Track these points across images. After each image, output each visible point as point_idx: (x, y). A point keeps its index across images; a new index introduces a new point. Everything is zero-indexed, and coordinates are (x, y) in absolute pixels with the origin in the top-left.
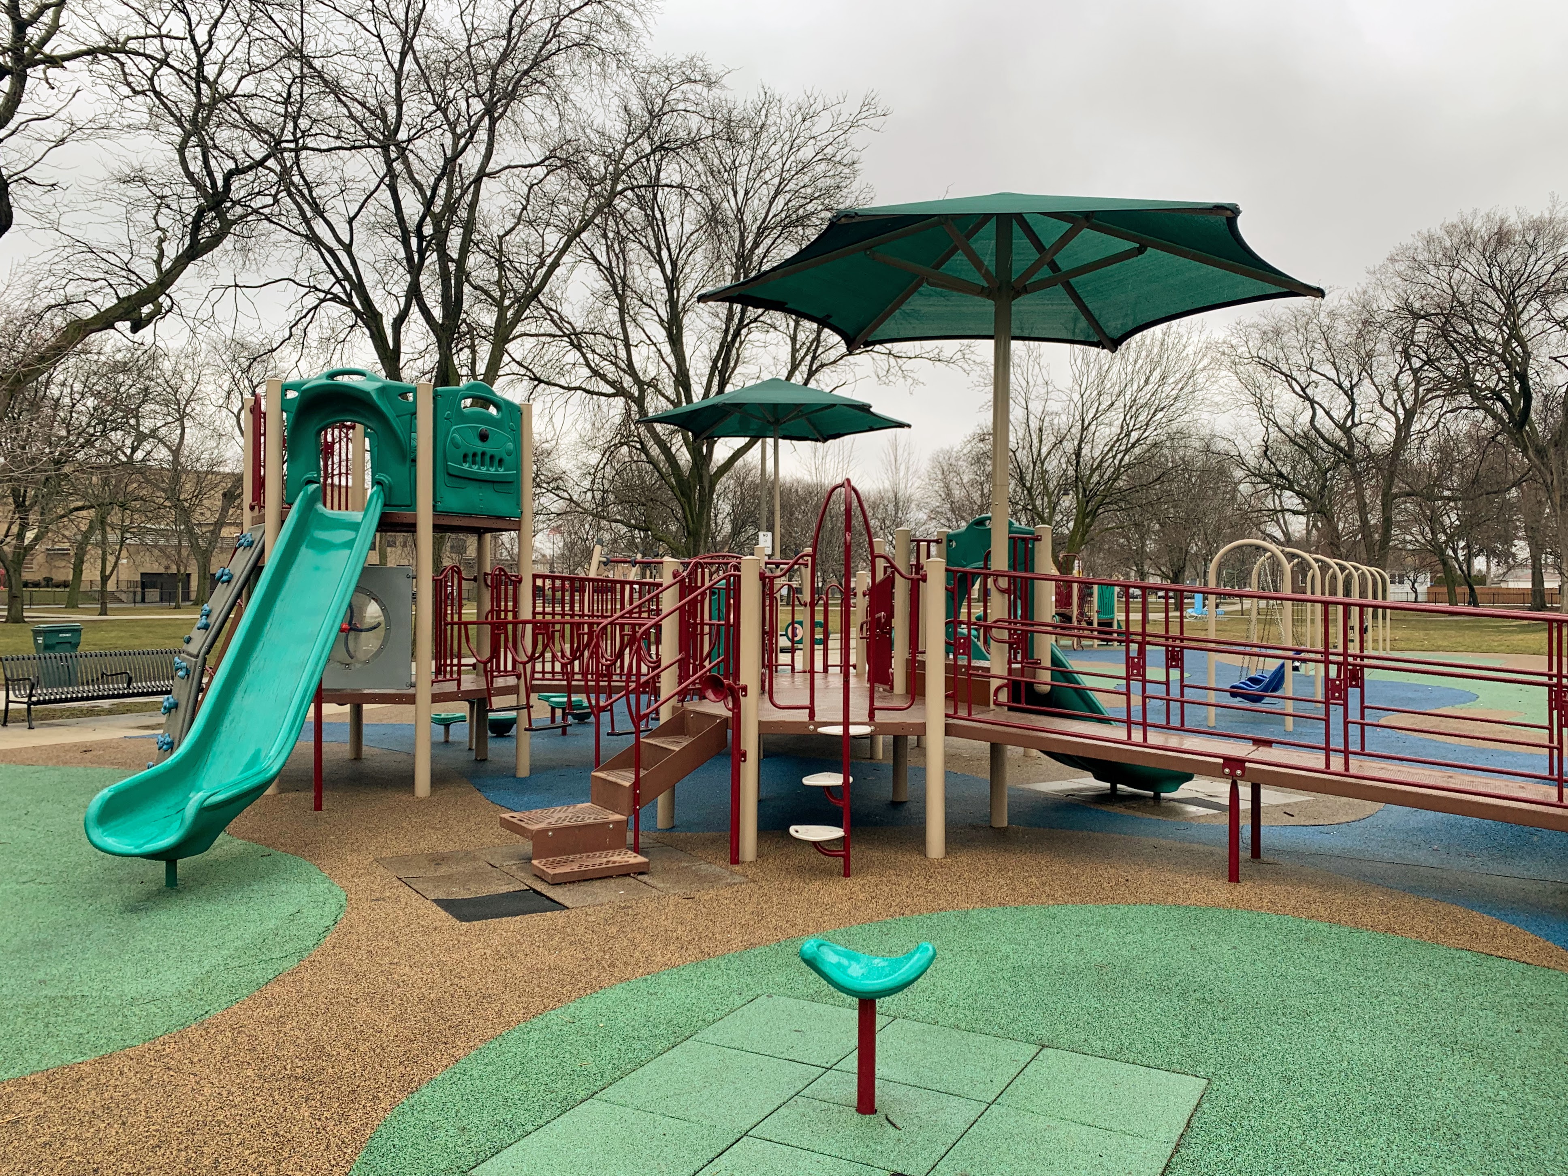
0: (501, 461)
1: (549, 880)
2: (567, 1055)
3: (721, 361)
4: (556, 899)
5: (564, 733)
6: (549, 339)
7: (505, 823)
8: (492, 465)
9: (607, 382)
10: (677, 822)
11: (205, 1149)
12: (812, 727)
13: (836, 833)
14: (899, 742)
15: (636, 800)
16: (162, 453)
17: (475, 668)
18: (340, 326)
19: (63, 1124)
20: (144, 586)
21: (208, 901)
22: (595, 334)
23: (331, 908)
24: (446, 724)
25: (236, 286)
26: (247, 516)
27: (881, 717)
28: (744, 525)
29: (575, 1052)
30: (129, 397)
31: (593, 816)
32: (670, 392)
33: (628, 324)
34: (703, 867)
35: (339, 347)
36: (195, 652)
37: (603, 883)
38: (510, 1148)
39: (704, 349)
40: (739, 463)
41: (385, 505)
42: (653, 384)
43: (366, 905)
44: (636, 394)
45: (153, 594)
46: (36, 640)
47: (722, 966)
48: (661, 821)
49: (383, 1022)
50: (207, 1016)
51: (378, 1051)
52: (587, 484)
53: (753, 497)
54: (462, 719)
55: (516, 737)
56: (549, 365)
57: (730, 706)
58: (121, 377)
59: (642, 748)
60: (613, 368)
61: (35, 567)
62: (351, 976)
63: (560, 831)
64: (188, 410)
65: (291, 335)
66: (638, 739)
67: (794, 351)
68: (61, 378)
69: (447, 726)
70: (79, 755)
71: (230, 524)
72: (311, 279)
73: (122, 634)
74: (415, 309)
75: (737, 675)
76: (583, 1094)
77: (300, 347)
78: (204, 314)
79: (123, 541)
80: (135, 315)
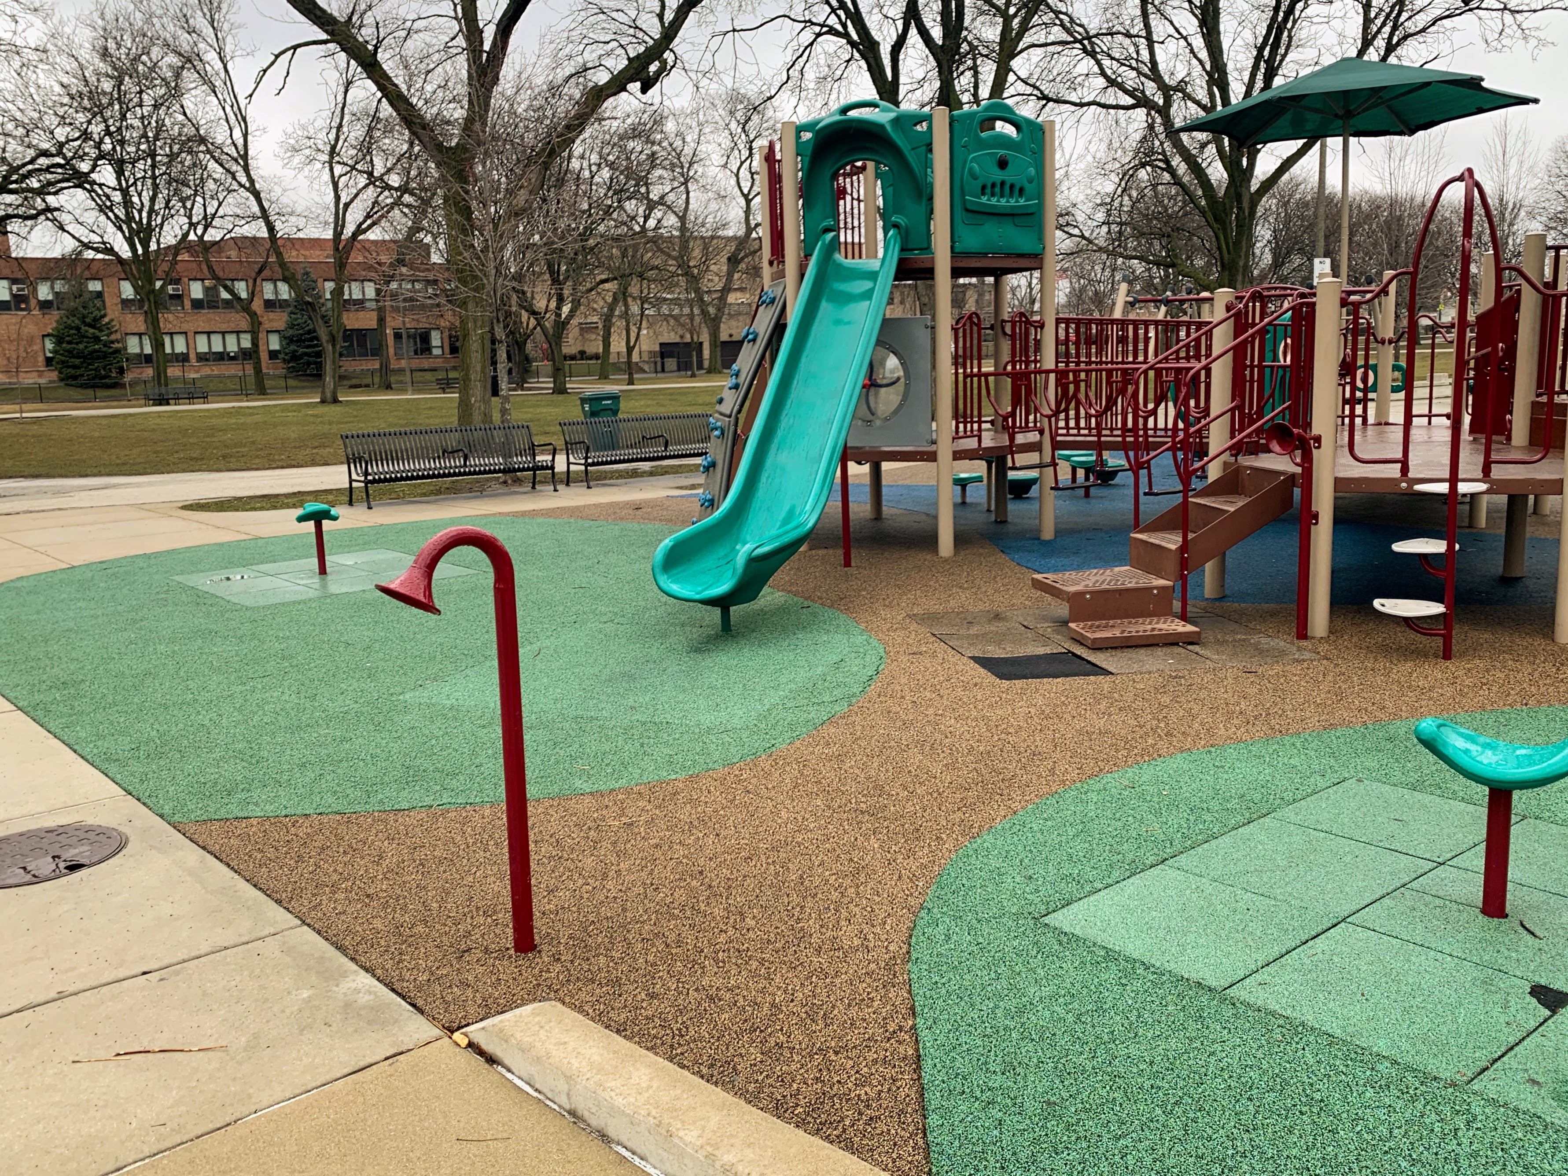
0: (1021, 191)
1: (1089, 643)
2: (1130, 818)
3: (1268, 48)
4: (1098, 663)
5: (1087, 495)
6: (1059, 48)
7: (1038, 585)
8: (1011, 195)
9: (1126, 91)
10: (1227, 592)
11: (790, 865)
12: (1404, 485)
13: (1435, 608)
14: (1516, 502)
15: (1184, 564)
16: (671, 220)
17: (993, 425)
18: (836, 62)
19: (668, 830)
20: (663, 355)
21: (760, 646)
22: (1112, 34)
23: (872, 659)
24: (962, 484)
25: (734, 30)
26: (767, 271)
27: (1498, 472)
28: (1288, 253)
29: (1139, 817)
30: (639, 164)
31: (1134, 580)
32: (1202, 95)
33: (1152, 17)
34: (1263, 640)
35: (836, 85)
36: (728, 412)
37: (1149, 651)
38: (1081, 902)
39: (1248, 35)
40: (1286, 177)
41: (902, 250)
42: (1181, 88)
43: (905, 658)
44: (1161, 102)
45: (671, 364)
46: (583, 408)
47: (1298, 745)
48: (1209, 587)
49: (936, 769)
50: (774, 749)
51: (935, 795)
52: (1100, 216)
53: (1302, 218)
54: (979, 479)
55: (1040, 498)
56: (1059, 79)
57: (1298, 460)
58: (631, 144)
59: (1190, 507)
60: (1134, 74)
61: (571, 340)
62: (899, 724)
63: (1098, 594)
64: (691, 173)
65: (788, 78)
66: (1186, 497)
67: (1367, 22)
68: (581, 150)
69: (964, 488)
70: (631, 512)
71: (736, 289)
72: (807, 12)
73: (649, 402)
74: (913, 31)
75: (1308, 425)
76: (1152, 859)
77: (798, 90)
78: (705, 66)
79: (643, 313)
80: (644, 75)
